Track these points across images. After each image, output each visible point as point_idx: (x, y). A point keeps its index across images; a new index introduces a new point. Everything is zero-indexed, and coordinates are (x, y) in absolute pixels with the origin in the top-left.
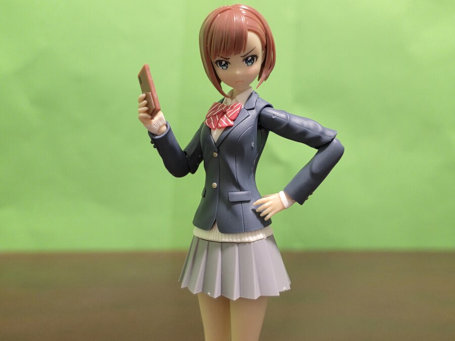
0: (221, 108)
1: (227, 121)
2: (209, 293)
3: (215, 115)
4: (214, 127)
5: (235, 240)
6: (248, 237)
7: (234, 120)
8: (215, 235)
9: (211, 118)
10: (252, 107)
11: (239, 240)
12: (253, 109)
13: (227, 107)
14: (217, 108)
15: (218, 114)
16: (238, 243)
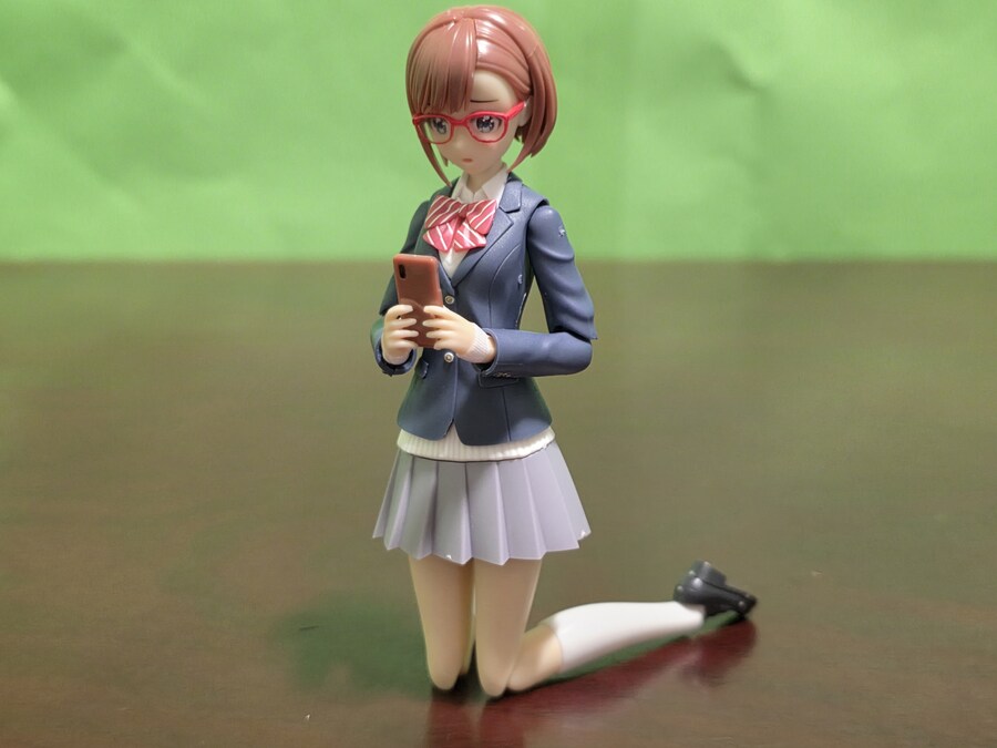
0: (454, 208)
1: (472, 238)
2: (449, 557)
3: (445, 223)
4: (446, 248)
5: (493, 457)
6: (516, 448)
7: (485, 235)
8: (452, 449)
9: (437, 228)
10: (516, 208)
11: (500, 456)
12: (517, 210)
13: (468, 208)
14: (445, 208)
15: (449, 221)
16: (498, 461)
